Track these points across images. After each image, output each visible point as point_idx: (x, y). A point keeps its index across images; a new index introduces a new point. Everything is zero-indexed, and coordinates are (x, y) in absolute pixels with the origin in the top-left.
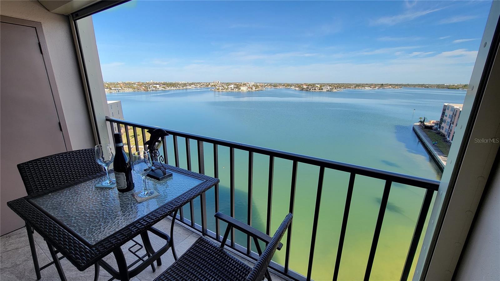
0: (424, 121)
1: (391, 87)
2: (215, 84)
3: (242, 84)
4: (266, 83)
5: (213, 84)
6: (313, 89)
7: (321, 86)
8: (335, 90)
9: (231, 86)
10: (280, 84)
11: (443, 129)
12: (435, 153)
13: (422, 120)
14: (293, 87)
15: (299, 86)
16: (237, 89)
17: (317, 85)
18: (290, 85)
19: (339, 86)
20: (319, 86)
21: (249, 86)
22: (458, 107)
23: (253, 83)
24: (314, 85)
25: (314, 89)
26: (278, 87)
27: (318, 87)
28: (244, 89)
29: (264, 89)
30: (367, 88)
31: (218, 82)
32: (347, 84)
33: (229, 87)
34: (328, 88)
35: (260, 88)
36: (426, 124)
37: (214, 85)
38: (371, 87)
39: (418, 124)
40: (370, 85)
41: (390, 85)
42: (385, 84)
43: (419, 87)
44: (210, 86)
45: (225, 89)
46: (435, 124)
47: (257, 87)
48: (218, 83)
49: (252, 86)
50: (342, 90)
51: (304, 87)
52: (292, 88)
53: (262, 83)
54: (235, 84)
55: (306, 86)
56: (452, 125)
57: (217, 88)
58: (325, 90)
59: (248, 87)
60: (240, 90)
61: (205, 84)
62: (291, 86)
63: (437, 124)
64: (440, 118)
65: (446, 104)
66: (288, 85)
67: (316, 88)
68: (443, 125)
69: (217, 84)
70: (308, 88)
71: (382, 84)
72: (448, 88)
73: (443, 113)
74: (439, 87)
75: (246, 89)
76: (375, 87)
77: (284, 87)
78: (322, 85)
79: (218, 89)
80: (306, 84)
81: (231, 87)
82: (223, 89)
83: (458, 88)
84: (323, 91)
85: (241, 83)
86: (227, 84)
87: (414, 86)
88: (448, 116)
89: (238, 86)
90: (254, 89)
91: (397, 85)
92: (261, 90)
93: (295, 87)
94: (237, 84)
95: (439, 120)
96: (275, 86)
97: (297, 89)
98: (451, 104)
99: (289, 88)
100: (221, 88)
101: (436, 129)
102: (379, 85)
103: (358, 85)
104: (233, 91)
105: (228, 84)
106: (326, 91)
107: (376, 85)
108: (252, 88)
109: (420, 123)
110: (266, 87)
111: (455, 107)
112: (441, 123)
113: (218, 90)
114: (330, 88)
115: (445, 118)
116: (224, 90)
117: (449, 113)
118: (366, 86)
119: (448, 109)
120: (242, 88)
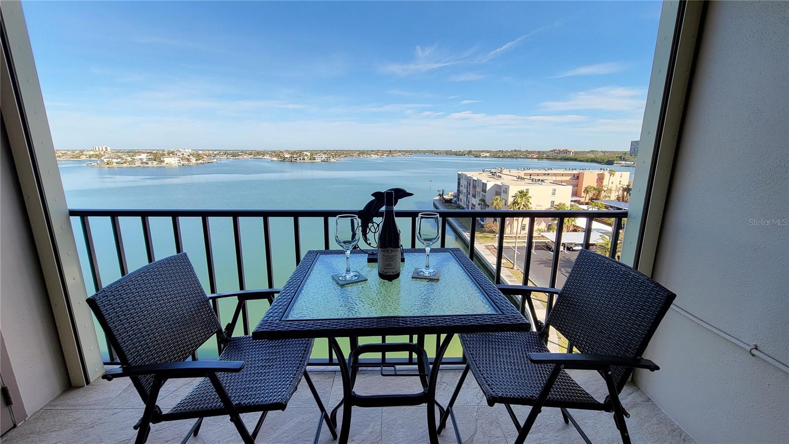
0: (443, 194)
1: (400, 154)
2: (97, 153)
3: (166, 153)
4: (217, 150)
5: (92, 153)
6: (300, 159)
7: (312, 155)
8: (332, 160)
9: (139, 157)
10: (244, 152)
11: (461, 202)
12: (460, 230)
13: (441, 193)
14: (267, 157)
15: (278, 154)
16: (155, 163)
17: (305, 153)
18: (263, 153)
19: (337, 153)
20: (309, 154)
21: (181, 156)
22: (470, 176)
23: (190, 151)
24: (301, 152)
25: (302, 158)
26: (241, 157)
27: (307, 155)
28: (171, 161)
29: (215, 160)
30: (374, 156)
31: (106, 148)
32: (347, 151)
33: (135, 158)
34: (323, 156)
35: (206, 159)
36: (446, 197)
37: (97, 155)
38: (378, 155)
39: (438, 198)
40: (376, 152)
41: (399, 151)
42: (394, 151)
43: (429, 153)
44: (83, 158)
45: (125, 162)
46: (454, 196)
47: (198, 157)
48: (104, 150)
49: (188, 156)
50: (343, 159)
51: (286, 156)
52: (265, 157)
53: (208, 150)
54: (148, 153)
55: (289, 154)
56: (468, 196)
57: (105, 160)
58: (318, 160)
59: (180, 158)
60: (163, 164)
61: (70, 152)
62: (264, 155)
63: (455, 196)
64: (457, 189)
65: (460, 173)
66: (258, 153)
67: (306, 158)
68: (461, 197)
69: (102, 153)
70: (294, 158)
71: (390, 151)
72: (457, 154)
73: (459, 183)
74: (448, 153)
75: (177, 162)
76: (383, 155)
77: (252, 156)
78: (314, 154)
79: (108, 164)
80: (288, 152)
81: (141, 159)
82: (123, 161)
83: (464, 155)
84: (316, 161)
85: (164, 151)
86: (127, 152)
87: (425, 152)
88: (463, 186)
89: (157, 156)
90: (193, 160)
91: (406, 152)
92: (209, 162)
93: (271, 155)
94: (155, 152)
95: (456, 192)
96: (235, 154)
97: (275, 159)
98: (464, 173)
99: (261, 158)
100: (114, 161)
101: (456, 202)
102: (387, 151)
103: (362, 153)
104: (146, 165)
105: (133, 153)
106: (320, 161)
107: (383, 152)
108: (188, 160)
109: (439, 197)
110: (218, 156)
111: (468, 176)
112: (459, 195)
113: (108, 166)
114: (326, 156)
115: (461, 188)
116: (124, 165)
117: (464, 183)
118: (372, 154)
119: (462, 178)
120: (167, 160)
